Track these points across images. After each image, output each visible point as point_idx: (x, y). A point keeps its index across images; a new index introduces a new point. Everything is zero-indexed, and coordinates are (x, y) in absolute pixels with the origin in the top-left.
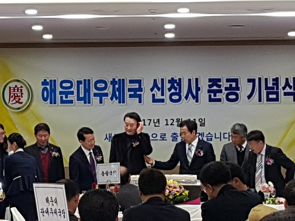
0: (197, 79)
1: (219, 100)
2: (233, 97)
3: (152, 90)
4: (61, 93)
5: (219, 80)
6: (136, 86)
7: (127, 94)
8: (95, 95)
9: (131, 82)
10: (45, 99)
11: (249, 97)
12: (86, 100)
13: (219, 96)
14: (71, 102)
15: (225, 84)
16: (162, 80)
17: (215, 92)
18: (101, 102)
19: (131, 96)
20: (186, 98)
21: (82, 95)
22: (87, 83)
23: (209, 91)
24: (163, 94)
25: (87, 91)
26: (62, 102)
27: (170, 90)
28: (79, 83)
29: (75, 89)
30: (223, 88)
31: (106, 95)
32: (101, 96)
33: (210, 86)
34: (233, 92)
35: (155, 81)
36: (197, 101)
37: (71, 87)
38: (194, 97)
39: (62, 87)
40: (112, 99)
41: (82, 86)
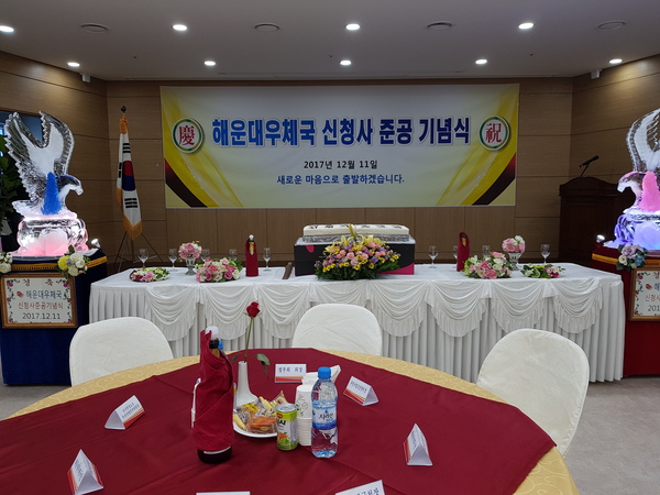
0: (369, 121)
1: (391, 142)
2: (406, 139)
3: (324, 131)
4: (232, 134)
5: (392, 121)
6: (309, 127)
7: (299, 135)
8: (268, 136)
9: (303, 123)
10: (217, 140)
11: (421, 139)
12: (258, 141)
13: (391, 137)
14: (243, 143)
15: (397, 126)
16: (335, 121)
17: (387, 134)
18: (273, 144)
19: (303, 138)
20: (359, 139)
21: (254, 137)
22: (259, 123)
23: (381, 133)
24: (335, 136)
25: (259, 132)
26: (234, 143)
27: (342, 131)
28: (251, 123)
29: (246, 130)
30: (396, 131)
31: (279, 136)
32: (273, 137)
33: (382, 127)
34: (405, 134)
35: (327, 122)
36: (369, 143)
37: (243, 128)
38: (366, 139)
39: (233, 128)
40: (284, 140)
41: (254, 127)
